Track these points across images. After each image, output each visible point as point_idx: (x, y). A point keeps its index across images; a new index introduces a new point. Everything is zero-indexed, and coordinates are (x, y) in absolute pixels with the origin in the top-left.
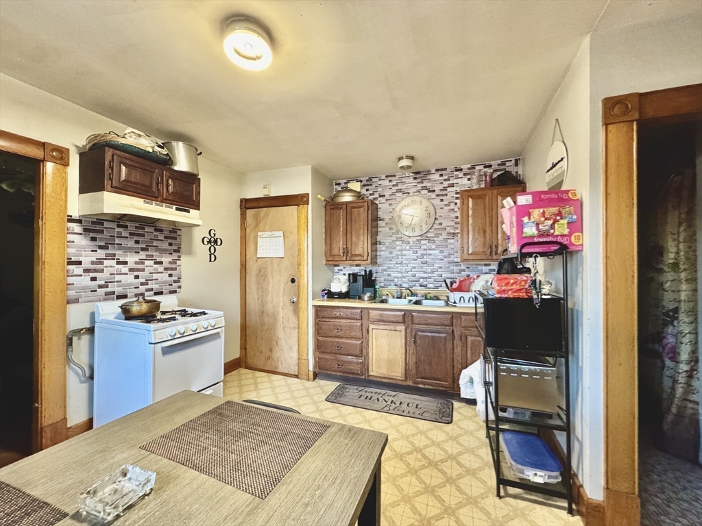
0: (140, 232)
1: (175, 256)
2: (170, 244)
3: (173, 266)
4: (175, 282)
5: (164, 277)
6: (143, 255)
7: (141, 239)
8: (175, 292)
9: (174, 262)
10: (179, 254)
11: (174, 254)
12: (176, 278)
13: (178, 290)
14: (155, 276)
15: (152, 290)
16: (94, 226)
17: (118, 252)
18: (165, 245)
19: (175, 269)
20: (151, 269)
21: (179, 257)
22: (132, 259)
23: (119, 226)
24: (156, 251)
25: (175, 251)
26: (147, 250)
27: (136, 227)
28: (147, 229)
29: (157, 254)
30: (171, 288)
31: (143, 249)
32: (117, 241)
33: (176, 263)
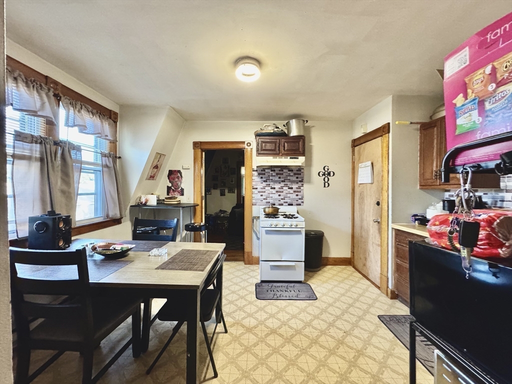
0: (281, 172)
1: (300, 184)
2: (297, 178)
3: (299, 190)
4: (300, 199)
5: (294, 196)
6: (282, 184)
7: (281, 176)
8: (300, 205)
9: (299, 188)
10: (302, 183)
11: (299, 183)
12: (300, 197)
13: (302, 204)
14: (288, 195)
15: (287, 202)
16: (263, 171)
17: (271, 183)
18: (294, 178)
19: (300, 192)
20: (286, 192)
21: (303, 185)
22: (277, 186)
23: (272, 171)
24: (289, 182)
25: (300, 181)
26: (284, 181)
27: (279, 170)
28: (284, 171)
29: (290, 183)
30: (298, 203)
31: (282, 181)
32: (271, 178)
33: (300, 188)
